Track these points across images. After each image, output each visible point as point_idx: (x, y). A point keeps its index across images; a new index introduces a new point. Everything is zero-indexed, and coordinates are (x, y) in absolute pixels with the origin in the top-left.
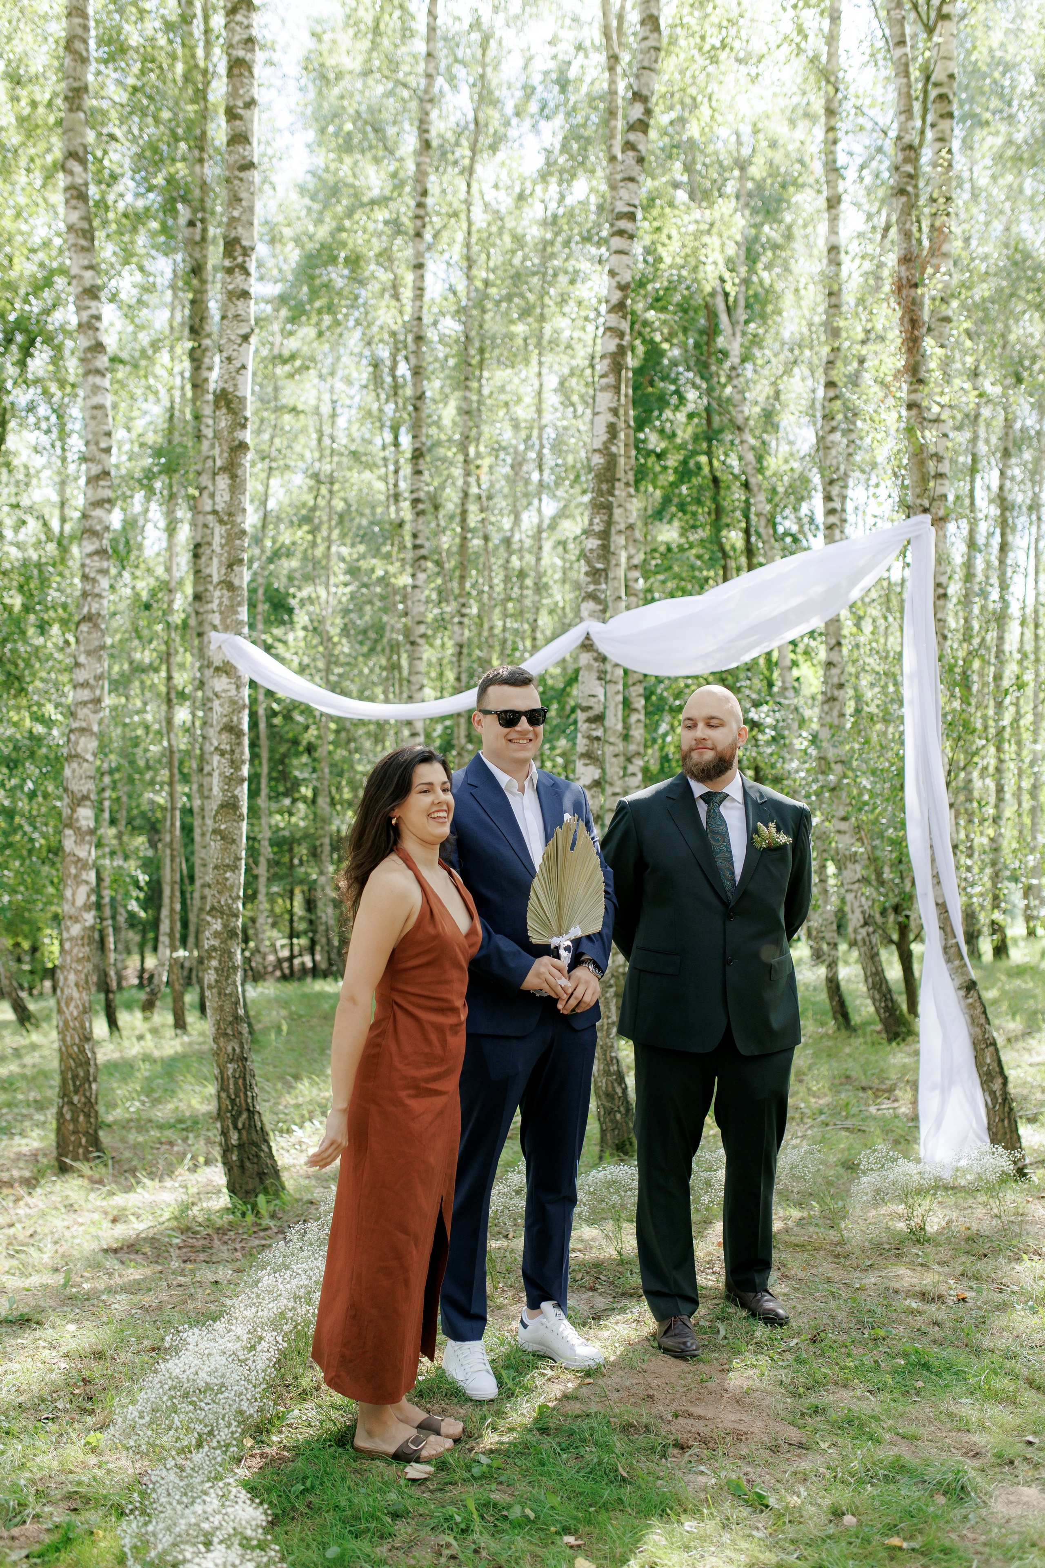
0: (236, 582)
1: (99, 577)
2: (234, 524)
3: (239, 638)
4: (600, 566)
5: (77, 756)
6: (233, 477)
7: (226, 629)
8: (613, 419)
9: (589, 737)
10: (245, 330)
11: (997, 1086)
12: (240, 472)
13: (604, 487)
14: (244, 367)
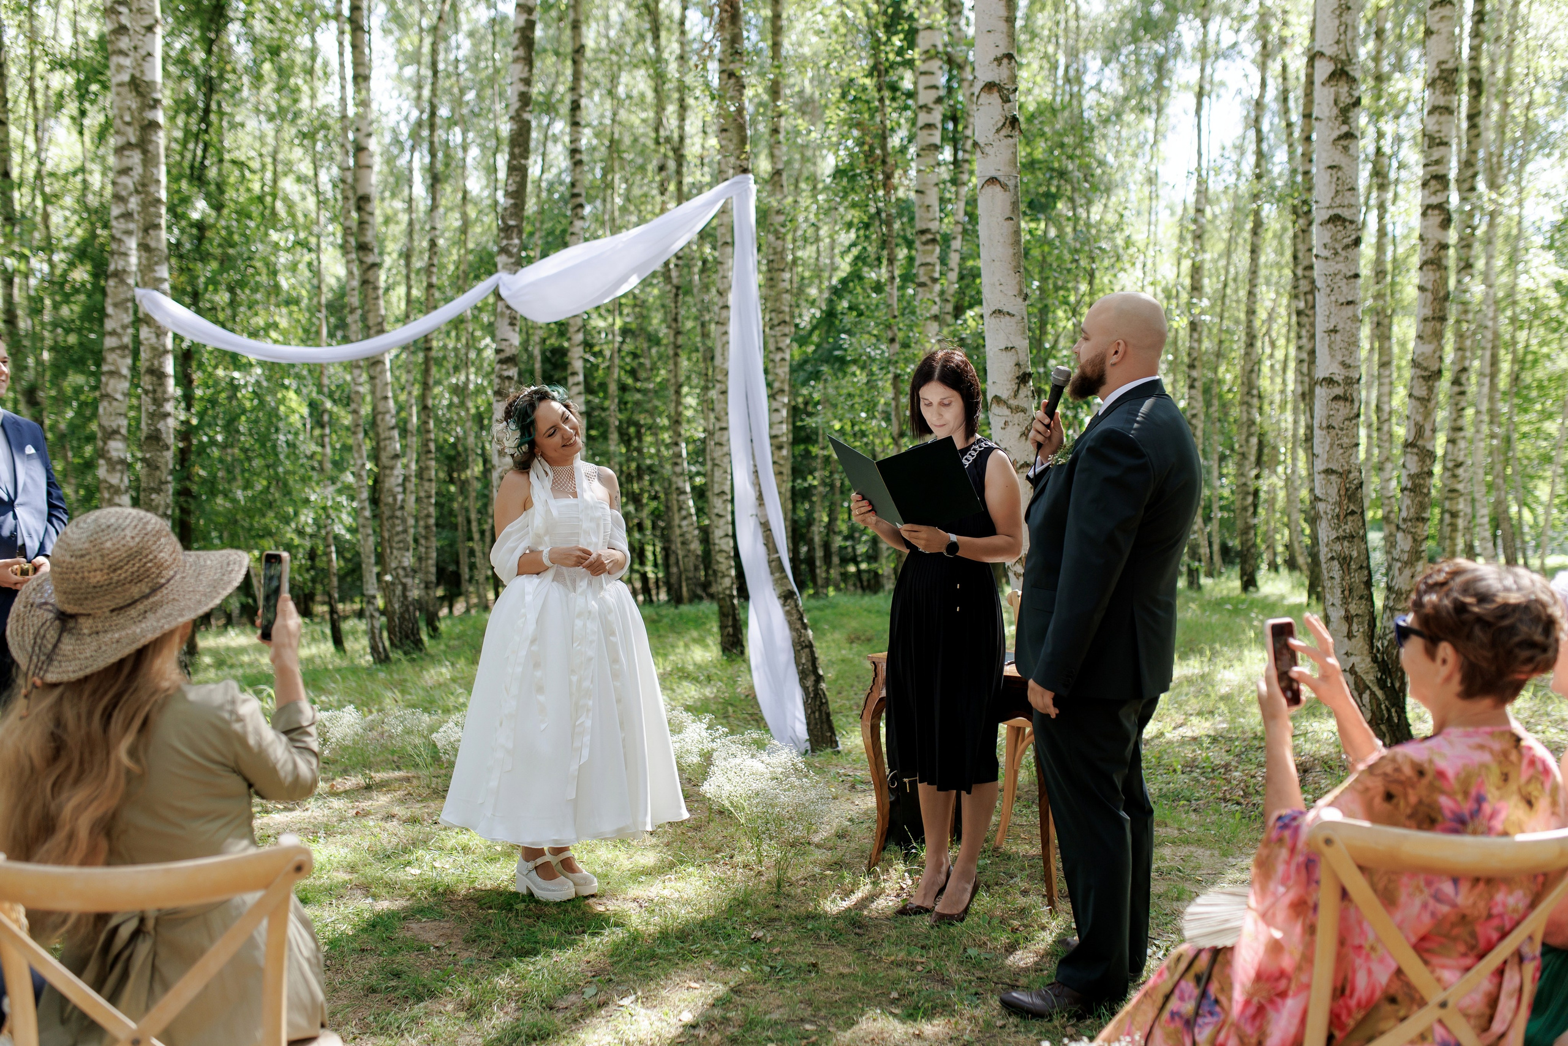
0: (153, 244)
1: (125, 238)
2: (147, 193)
3: (157, 295)
4: (512, 223)
5: (107, 396)
6: (145, 152)
7: (145, 285)
8: (523, 88)
9: (500, 377)
10: (148, 21)
11: (810, 683)
12: (151, 148)
13: (517, 151)
14: (149, 55)
